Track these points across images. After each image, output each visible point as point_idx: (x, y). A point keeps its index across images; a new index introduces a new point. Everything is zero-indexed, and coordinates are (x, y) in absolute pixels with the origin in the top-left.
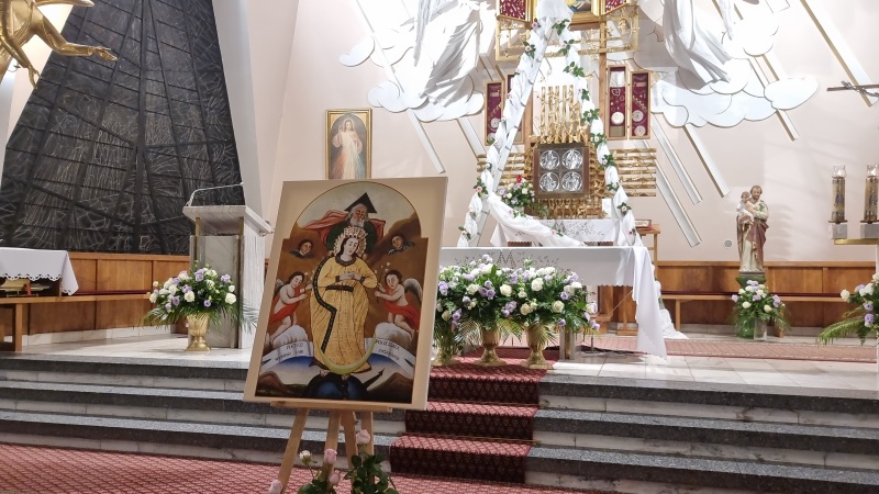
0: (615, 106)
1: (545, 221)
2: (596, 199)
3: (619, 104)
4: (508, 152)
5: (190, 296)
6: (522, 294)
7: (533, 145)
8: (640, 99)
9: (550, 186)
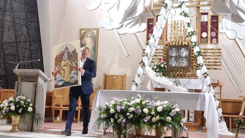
0: (203, 29)
1: (171, 79)
2: (194, 70)
3: (205, 29)
4: (155, 48)
5: (13, 108)
6: (153, 113)
7: (167, 45)
8: (214, 27)
9: (174, 64)
